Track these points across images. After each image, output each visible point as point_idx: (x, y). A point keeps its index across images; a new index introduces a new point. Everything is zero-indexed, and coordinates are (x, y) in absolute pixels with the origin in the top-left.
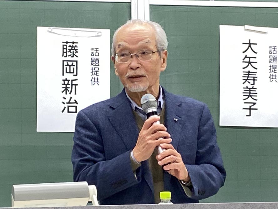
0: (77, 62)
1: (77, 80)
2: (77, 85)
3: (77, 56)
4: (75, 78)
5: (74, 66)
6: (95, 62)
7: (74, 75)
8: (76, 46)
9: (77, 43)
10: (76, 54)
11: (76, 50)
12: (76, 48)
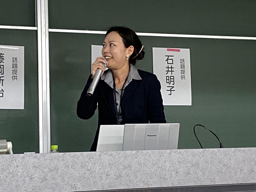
0: (3, 66)
1: (3, 77)
2: (3, 80)
3: (3, 63)
4: (2, 76)
5: (2, 68)
6: (15, 66)
7: (1, 74)
8: (3, 56)
9: (4, 54)
10: (3, 61)
11: (3, 58)
12: (3, 57)
